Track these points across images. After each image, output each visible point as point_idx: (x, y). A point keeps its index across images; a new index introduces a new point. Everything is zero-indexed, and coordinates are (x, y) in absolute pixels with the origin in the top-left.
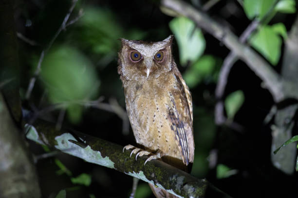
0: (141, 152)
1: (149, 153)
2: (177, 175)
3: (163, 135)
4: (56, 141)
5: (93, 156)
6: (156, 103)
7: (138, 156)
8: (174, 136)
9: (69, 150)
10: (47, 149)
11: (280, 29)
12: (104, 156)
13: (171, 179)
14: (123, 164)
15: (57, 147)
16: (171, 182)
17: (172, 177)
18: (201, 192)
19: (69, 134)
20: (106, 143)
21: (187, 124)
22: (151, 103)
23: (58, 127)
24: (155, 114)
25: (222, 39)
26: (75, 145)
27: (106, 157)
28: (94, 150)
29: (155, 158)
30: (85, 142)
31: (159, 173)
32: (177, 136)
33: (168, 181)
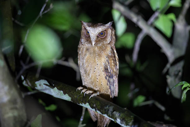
0: (87, 91)
1: (92, 92)
2: (109, 105)
3: (99, 81)
4: (36, 85)
5: (58, 94)
6: (97, 61)
7: (86, 94)
8: (107, 82)
9: (44, 90)
10: (30, 89)
11: (172, 16)
12: (65, 93)
13: (105, 108)
14: (76, 99)
15: (36, 88)
16: (105, 110)
17: (106, 107)
18: (123, 116)
19: (44, 80)
20: (66, 86)
21: (115, 76)
22: (94, 60)
23: (37, 75)
24: (96, 67)
25: (137, 22)
26: (47, 87)
27: (66, 94)
28: (59, 90)
29: (96, 95)
30: (53, 85)
31: (98, 104)
32: (108, 83)
33: (104, 109)
